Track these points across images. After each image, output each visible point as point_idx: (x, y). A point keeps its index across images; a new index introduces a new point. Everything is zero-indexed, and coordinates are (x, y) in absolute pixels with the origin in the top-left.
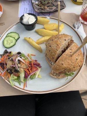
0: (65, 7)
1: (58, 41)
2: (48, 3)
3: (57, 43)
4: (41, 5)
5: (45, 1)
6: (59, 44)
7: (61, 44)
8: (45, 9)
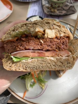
0: (76, 12)
1: (71, 46)
2: (59, 7)
3: (71, 49)
4: (51, 8)
5: (55, 4)
6: (72, 51)
7: (75, 51)
8: (54, 12)
